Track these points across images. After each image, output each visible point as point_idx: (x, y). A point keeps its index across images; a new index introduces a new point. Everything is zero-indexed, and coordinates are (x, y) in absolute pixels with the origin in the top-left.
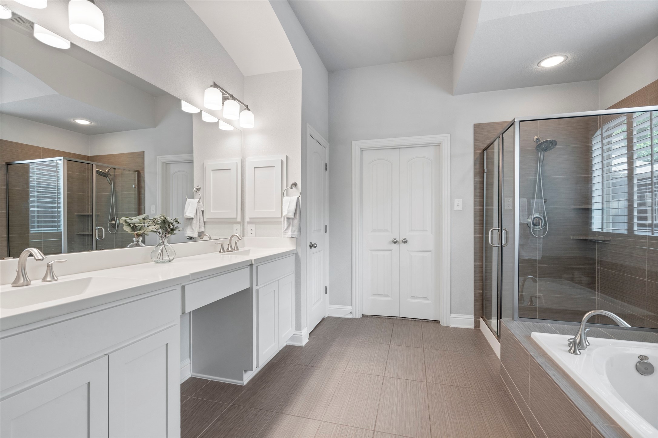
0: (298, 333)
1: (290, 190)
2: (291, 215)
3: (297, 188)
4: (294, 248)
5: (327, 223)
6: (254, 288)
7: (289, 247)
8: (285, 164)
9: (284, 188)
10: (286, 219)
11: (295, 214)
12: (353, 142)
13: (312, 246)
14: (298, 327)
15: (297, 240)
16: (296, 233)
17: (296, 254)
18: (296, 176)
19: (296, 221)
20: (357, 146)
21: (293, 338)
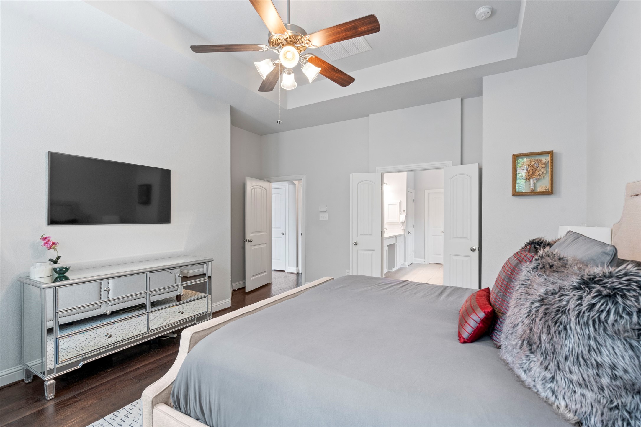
0: (405, 263)
1: (402, 213)
2: (403, 222)
3: (405, 212)
4: (404, 233)
5: (414, 224)
6: (396, 244)
7: (402, 233)
8: (400, 204)
9: (400, 212)
10: (401, 223)
11: (405, 221)
12: (425, 190)
13: (409, 233)
14: (405, 261)
15: (405, 230)
16: (405, 228)
17: (404, 235)
18: (404, 207)
19: (405, 224)
20: (427, 192)
21: (403, 265)
